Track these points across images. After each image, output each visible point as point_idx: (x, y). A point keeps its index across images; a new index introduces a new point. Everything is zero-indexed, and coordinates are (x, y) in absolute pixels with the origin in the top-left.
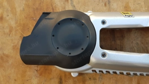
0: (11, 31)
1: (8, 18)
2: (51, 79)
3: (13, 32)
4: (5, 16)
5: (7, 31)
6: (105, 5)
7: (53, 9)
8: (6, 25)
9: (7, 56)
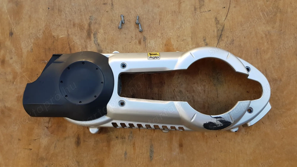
0: (14, 78)
1: (11, 61)
2: (65, 138)
3: (18, 79)
4: (7, 58)
5: (10, 77)
6: (140, 43)
7: (70, 49)
8: (9, 70)
9: (10, 109)
